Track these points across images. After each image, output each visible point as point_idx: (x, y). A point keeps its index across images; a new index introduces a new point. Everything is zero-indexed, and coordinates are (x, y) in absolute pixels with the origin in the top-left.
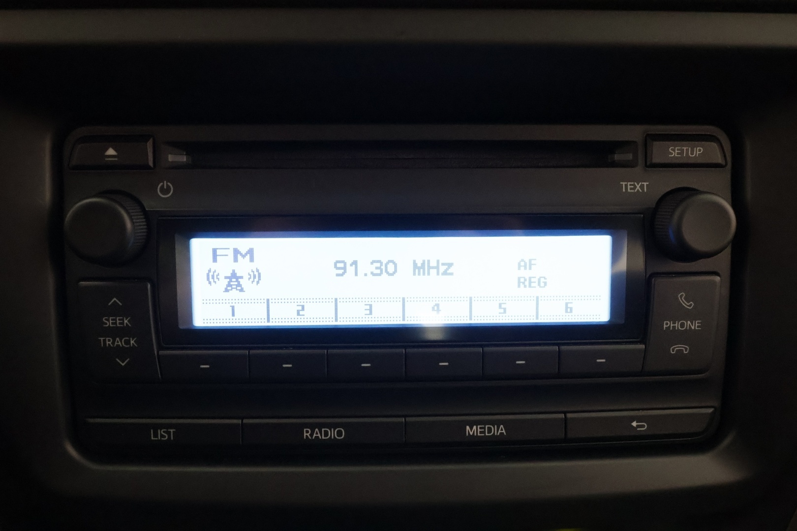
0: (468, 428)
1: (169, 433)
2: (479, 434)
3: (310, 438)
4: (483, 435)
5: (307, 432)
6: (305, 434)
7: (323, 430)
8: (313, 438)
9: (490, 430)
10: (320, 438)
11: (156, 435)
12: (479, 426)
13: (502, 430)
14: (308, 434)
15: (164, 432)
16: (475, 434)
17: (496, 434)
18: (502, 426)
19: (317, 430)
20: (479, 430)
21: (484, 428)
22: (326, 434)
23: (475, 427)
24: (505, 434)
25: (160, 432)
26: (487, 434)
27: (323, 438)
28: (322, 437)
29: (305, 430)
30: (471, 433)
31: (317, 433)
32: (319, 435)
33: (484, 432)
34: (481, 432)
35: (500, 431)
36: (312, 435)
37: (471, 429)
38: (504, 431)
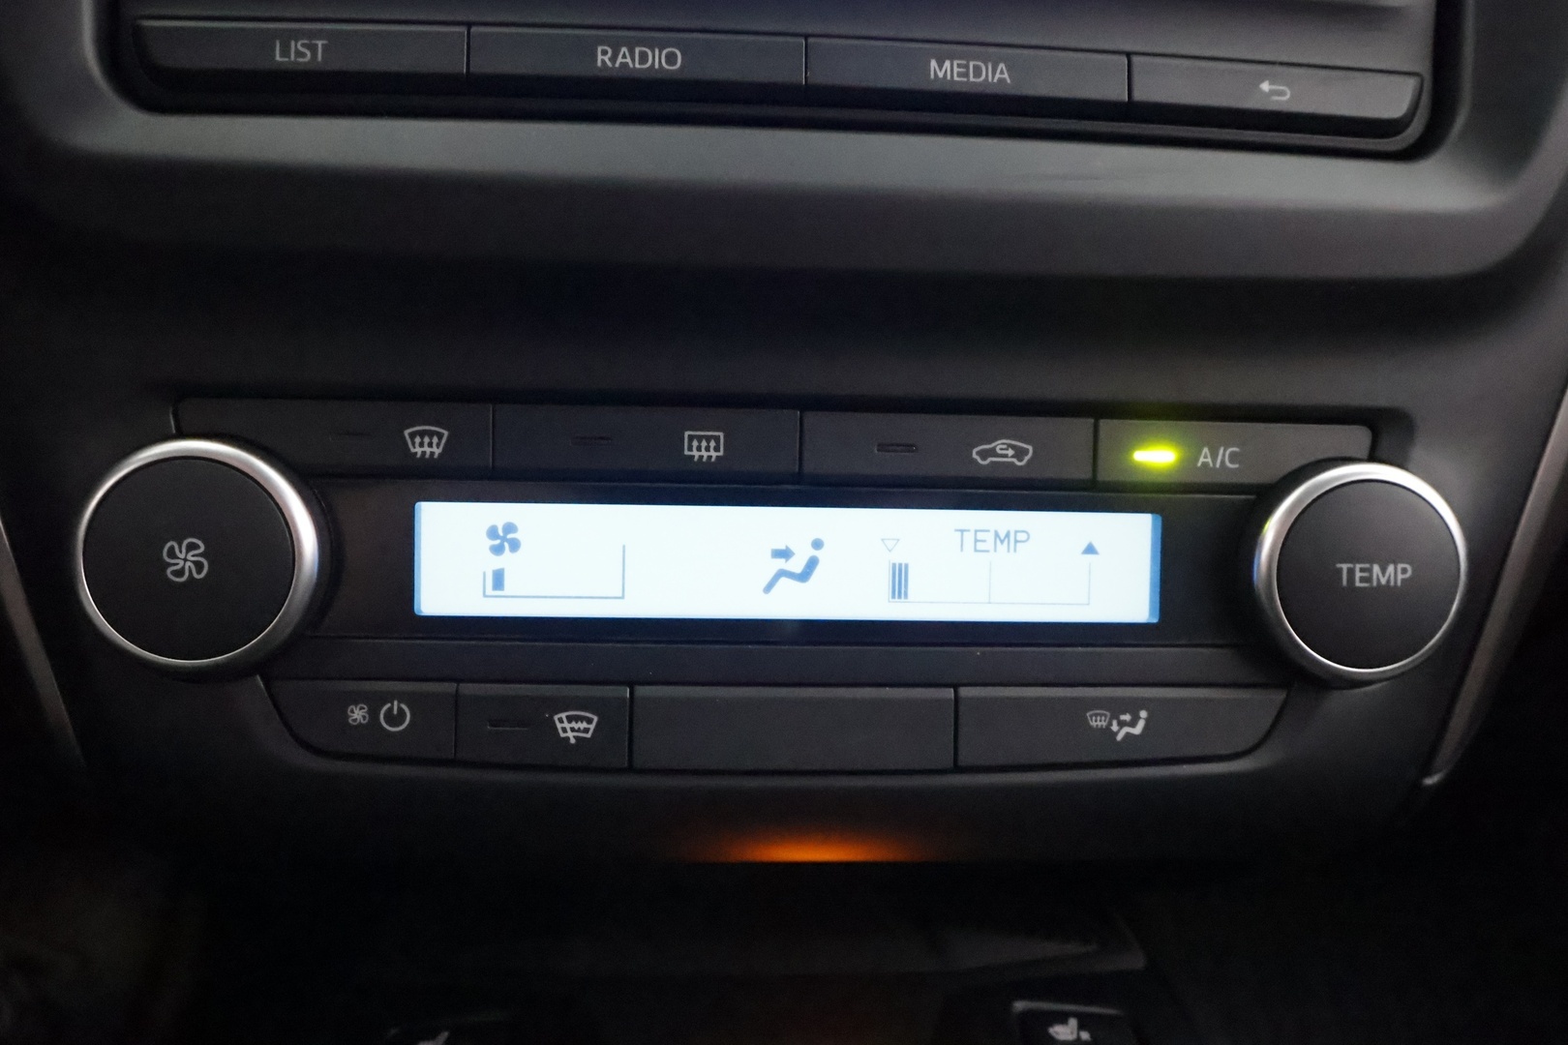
0: (933, 64)
1: (313, 48)
2: (956, 78)
3: (609, 64)
4: (965, 79)
5: (604, 53)
6: (600, 57)
7: (637, 50)
8: (617, 65)
9: (977, 71)
10: (631, 66)
11: (285, 52)
12: (955, 63)
13: (1002, 72)
14: (606, 58)
15: (303, 45)
16: (949, 77)
17: (990, 79)
18: (1002, 66)
19: (624, 50)
20: (956, 70)
21: (967, 67)
22: (643, 58)
23: (947, 64)
24: (1009, 81)
25: (296, 46)
26: (972, 79)
27: (637, 66)
28: (634, 65)
29: (600, 49)
30: (941, 75)
31: (624, 56)
32: (629, 60)
33: (966, 75)
34: (959, 75)
35: (998, 76)
36: (613, 59)
37: (941, 67)
38: (1006, 76)
